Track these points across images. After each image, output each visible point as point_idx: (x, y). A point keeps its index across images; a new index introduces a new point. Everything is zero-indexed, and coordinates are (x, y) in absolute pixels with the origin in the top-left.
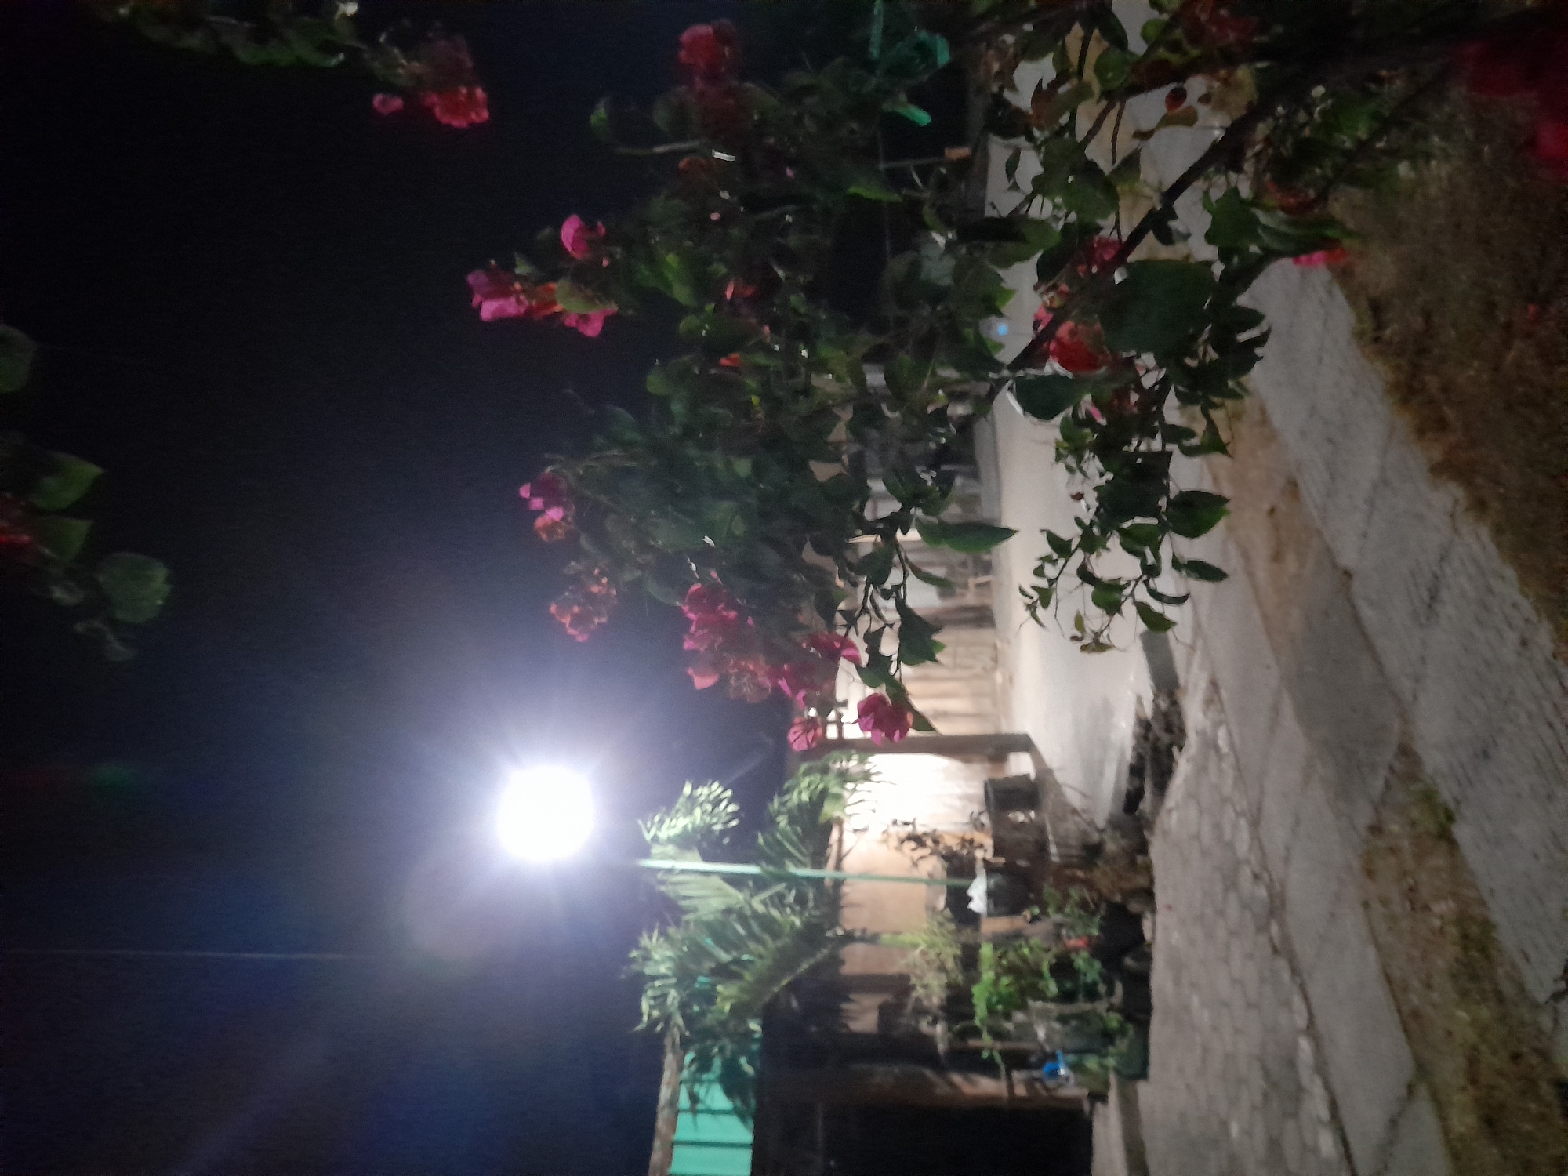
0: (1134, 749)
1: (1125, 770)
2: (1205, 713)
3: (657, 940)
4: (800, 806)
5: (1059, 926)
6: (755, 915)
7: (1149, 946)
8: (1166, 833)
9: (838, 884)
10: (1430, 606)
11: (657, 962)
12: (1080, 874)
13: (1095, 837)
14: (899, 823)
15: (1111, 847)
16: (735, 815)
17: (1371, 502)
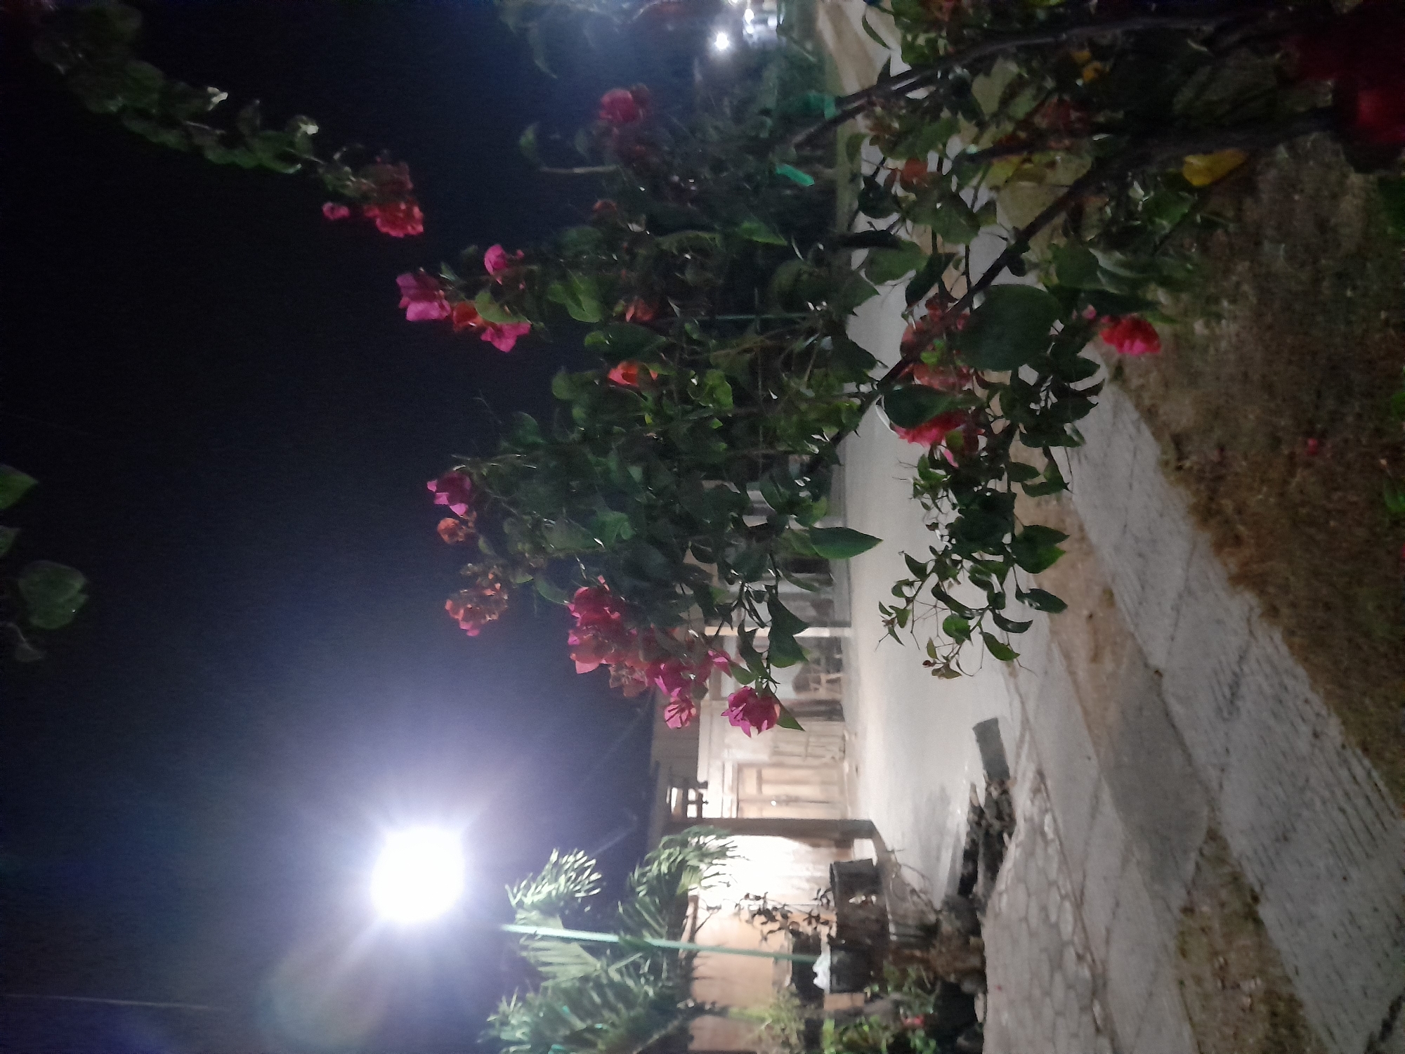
0: (968, 834)
1: (960, 854)
2: (1032, 802)
3: (515, 1005)
4: (659, 876)
5: (897, 1004)
6: (612, 983)
7: (981, 1025)
8: (997, 916)
9: (692, 955)
10: (1232, 702)
11: (514, 1028)
12: (918, 953)
13: (932, 918)
14: (751, 897)
15: (946, 928)
16: (597, 883)
17: (1176, 609)
